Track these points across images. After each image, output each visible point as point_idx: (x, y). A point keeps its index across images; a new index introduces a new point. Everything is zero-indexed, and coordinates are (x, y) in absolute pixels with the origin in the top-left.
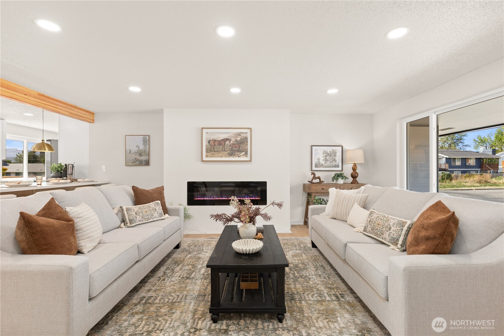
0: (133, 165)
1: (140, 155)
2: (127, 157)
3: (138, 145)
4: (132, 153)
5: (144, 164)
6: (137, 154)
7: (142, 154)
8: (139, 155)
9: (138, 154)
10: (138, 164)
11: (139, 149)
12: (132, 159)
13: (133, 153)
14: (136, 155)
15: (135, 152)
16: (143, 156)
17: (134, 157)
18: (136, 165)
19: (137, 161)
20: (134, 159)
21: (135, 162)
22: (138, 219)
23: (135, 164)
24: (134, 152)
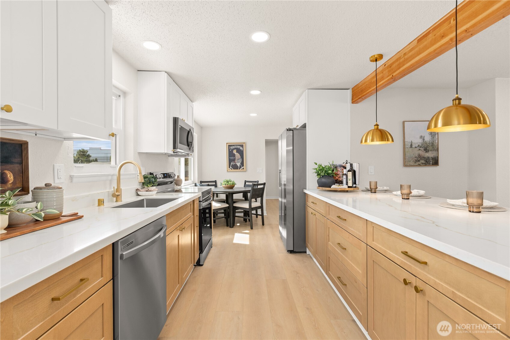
0: (415, 164)
1: (426, 150)
2: (407, 153)
3: (423, 136)
4: (413, 146)
5: (431, 163)
6: (421, 149)
7: (428, 149)
8: (425, 150)
9: (423, 149)
10: (423, 163)
11: (424, 141)
12: (414, 156)
13: (416, 147)
14: (419, 150)
15: (418, 146)
16: (430, 152)
17: (416, 152)
18: (419, 165)
19: (421, 159)
20: (417, 155)
21: (419, 161)
23: (419, 163)
24: (417, 146)
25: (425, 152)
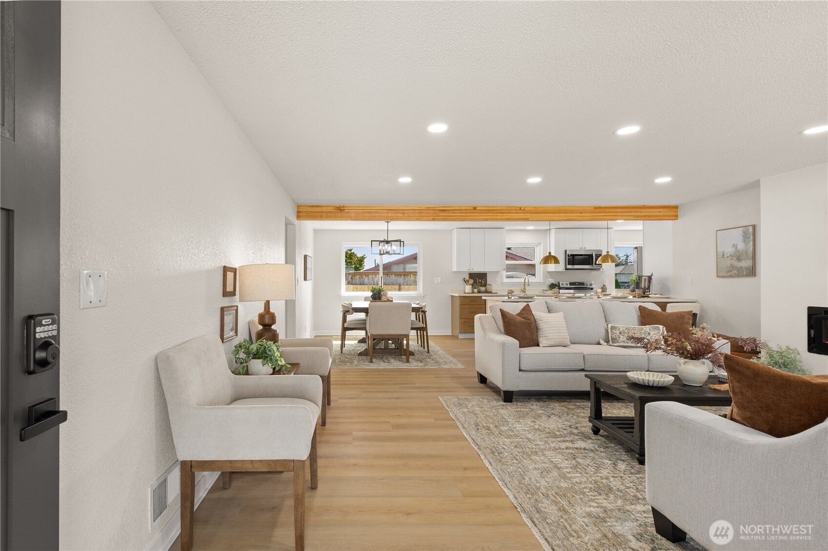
0: (727, 275)
1: (739, 259)
2: (718, 264)
3: (736, 243)
4: (725, 256)
5: (744, 273)
6: (733, 258)
7: (741, 257)
8: (737, 259)
9: (735, 258)
10: (735, 274)
11: (736, 250)
12: (726, 266)
13: (728, 257)
14: (732, 259)
15: (730, 256)
16: (743, 261)
17: (729, 262)
18: (731, 276)
19: (733, 270)
20: (729, 266)
21: (731, 271)
22: (621, 339)
23: (731, 273)
24: (729, 256)
25: (737, 261)
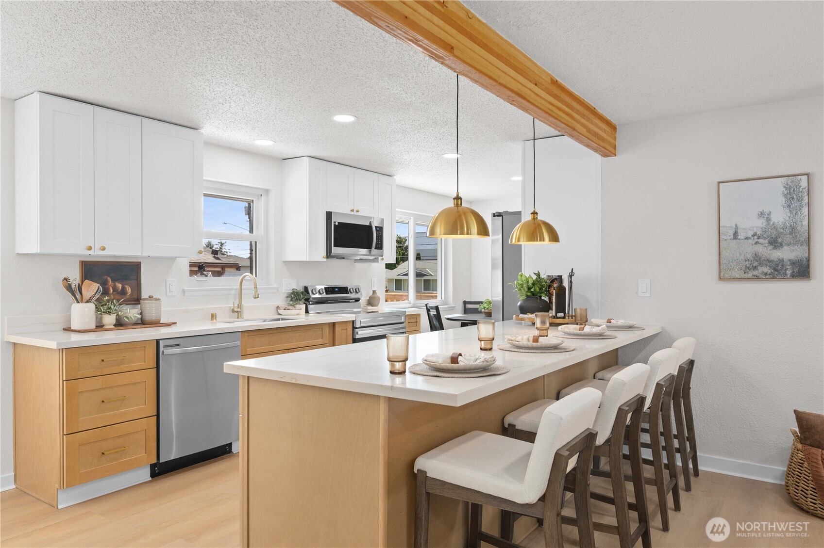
0: (746, 276)
1: (775, 243)
2: (723, 253)
3: (767, 211)
4: (741, 236)
5: (789, 272)
6: (761, 241)
7: (780, 240)
8: (770, 243)
9: (766, 241)
10: (766, 274)
11: (768, 224)
12: (742, 257)
13: (747, 238)
14: (756, 243)
15: (753, 236)
16: (785, 247)
17: (749, 249)
18: (757, 278)
19: (761, 264)
20: (749, 256)
21: (755, 268)
23: (755, 273)
24: (750, 234)
25: (771, 247)
